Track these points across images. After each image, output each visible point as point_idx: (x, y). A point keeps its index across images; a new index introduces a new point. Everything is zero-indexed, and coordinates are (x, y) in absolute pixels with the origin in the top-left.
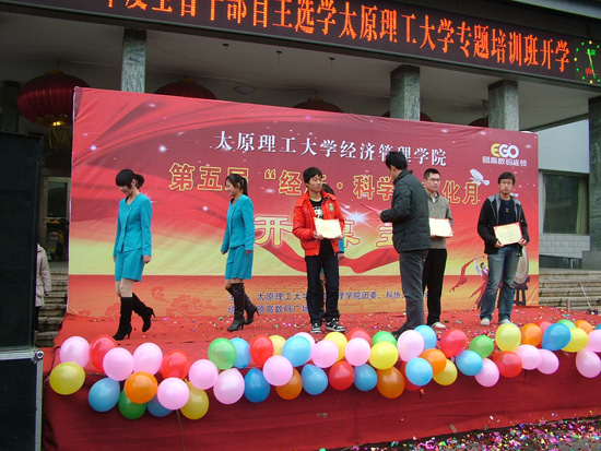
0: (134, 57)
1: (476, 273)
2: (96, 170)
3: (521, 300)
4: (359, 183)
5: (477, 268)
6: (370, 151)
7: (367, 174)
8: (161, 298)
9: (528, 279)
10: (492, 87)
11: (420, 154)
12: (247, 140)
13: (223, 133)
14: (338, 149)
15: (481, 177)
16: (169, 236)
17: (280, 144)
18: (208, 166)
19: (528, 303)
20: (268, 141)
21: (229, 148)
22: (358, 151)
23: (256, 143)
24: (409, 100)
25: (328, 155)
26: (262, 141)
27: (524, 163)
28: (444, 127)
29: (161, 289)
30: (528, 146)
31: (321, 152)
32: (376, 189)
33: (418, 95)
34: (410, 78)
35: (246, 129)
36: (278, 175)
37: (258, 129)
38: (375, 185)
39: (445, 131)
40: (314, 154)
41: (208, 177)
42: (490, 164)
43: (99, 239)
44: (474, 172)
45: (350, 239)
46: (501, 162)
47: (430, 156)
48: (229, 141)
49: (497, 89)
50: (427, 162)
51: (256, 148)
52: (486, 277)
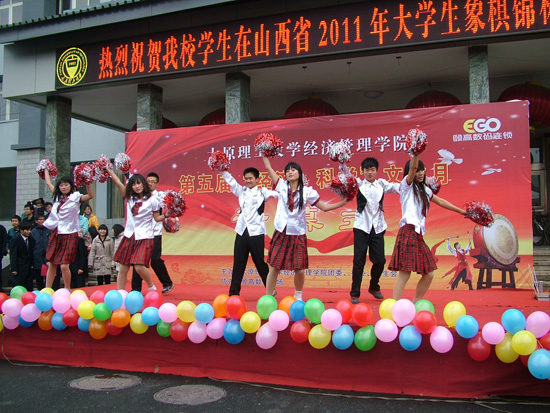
0: (232, 93)
1: (450, 254)
3: (508, 281)
4: (322, 176)
5: (450, 248)
6: (331, 146)
8: (177, 271)
9: (518, 260)
11: (381, 143)
12: (230, 152)
13: (213, 149)
14: (302, 149)
15: (452, 156)
18: (203, 175)
19: (518, 286)
20: (245, 150)
22: (320, 148)
23: (236, 154)
27: (508, 135)
28: (407, 113)
30: (514, 116)
31: (287, 153)
33: (486, 73)
34: (475, 58)
37: (237, 142)
39: (407, 116)
40: (281, 155)
41: (204, 183)
42: (463, 142)
44: (442, 152)
45: (314, 224)
46: (476, 137)
47: (391, 143)
50: (389, 149)
51: (236, 157)
52: (461, 257)
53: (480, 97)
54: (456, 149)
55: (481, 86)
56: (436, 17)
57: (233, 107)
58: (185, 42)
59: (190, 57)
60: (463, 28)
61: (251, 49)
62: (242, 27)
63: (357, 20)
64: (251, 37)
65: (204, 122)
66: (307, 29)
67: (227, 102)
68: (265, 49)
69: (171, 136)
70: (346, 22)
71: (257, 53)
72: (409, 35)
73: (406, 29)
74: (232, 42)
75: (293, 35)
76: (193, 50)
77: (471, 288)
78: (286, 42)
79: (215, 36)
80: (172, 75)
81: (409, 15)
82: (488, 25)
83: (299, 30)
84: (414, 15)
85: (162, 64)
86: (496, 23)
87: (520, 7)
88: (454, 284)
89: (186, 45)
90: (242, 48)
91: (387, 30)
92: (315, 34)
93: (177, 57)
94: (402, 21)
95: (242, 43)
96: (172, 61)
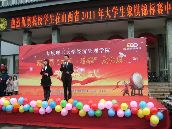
0: (54, 34)
1: (122, 85)
2: (23, 63)
3: (140, 93)
4: (82, 60)
5: (122, 83)
6: (85, 51)
7: (85, 58)
8: (35, 91)
9: (143, 87)
11: (101, 50)
12: (53, 52)
13: (48, 51)
14: (76, 52)
15: (123, 54)
16: (37, 76)
17: (61, 52)
19: (143, 95)
20: (58, 52)
21: (49, 55)
22: (82, 52)
23: (55, 53)
27: (140, 48)
29: (36, 89)
30: (142, 42)
31: (71, 53)
32: (87, 61)
35: (53, 50)
36: (61, 60)
38: (87, 60)
39: (109, 42)
42: (126, 50)
43: (23, 78)
44: (120, 53)
45: (80, 76)
46: (130, 49)
47: (104, 50)
48: (49, 53)
50: (103, 52)
51: (55, 54)
52: (126, 86)
53: (131, 36)
54: (124, 52)
55: (132, 33)
56: (118, 12)
57: (55, 38)
58: (39, 17)
59: (41, 22)
60: (126, 15)
61: (60, 20)
62: (58, 13)
63: (94, 12)
64: (60, 16)
65: (45, 43)
66: (78, 14)
67: (53, 37)
68: (65, 20)
69: (34, 47)
70: (90, 12)
71: (62, 21)
72: (110, 17)
73: (109, 15)
74: (54, 18)
75: (73, 16)
76: (42, 20)
77: (129, 96)
78: (72, 18)
79: (49, 16)
80: (35, 28)
81: (110, 11)
82: (134, 15)
83: (75, 14)
85: (31, 24)
86: (136, 14)
87: (143, 9)
88: (124, 94)
89: (40, 18)
91: (103, 15)
92: (81, 16)
93: (37, 22)
94: (108, 13)
95: (57, 18)
96: (35, 23)
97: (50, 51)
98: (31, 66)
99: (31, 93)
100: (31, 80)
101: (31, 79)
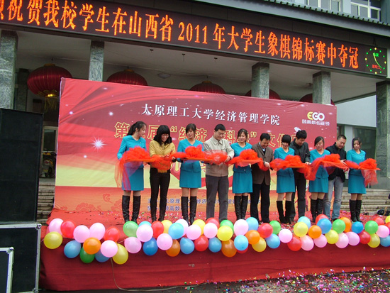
0: (97, 57)
2: (72, 125)
4: (227, 135)
6: (233, 116)
7: (231, 130)
8: (108, 200)
10: (315, 76)
11: (264, 118)
12: (161, 109)
13: (146, 105)
14: (214, 115)
17: (180, 111)
20: (173, 110)
21: (150, 114)
22: (226, 116)
23: (166, 111)
24: (263, 83)
25: (208, 118)
26: (169, 110)
27: (328, 124)
28: (279, 102)
29: (109, 195)
31: (204, 116)
33: (268, 80)
34: (263, 70)
35: (160, 102)
36: (178, 130)
37: (167, 103)
39: (279, 104)
40: (200, 117)
42: (307, 124)
43: (74, 166)
44: (297, 129)
46: (313, 123)
47: (270, 119)
48: (149, 110)
49: (318, 77)
50: (268, 123)
51: (166, 114)
56: (252, 40)
58: (66, 7)
59: (71, 21)
60: (267, 51)
61: (126, 27)
62: (119, 10)
63: (205, 28)
64: (126, 19)
66: (170, 25)
68: (137, 31)
70: (198, 27)
71: (130, 32)
72: (237, 47)
73: (235, 43)
74: (111, 19)
75: (159, 27)
76: (74, 15)
77: (307, 210)
78: (155, 30)
81: (237, 35)
82: (279, 53)
83: (164, 24)
84: (240, 35)
85: (42, 19)
86: (284, 53)
87: (295, 47)
89: (68, 10)
90: (118, 25)
91: (224, 40)
92: (176, 30)
93: (59, 17)
94: (233, 37)
95: (118, 21)
96: (53, 19)
97: (152, 104)
98: (99, 137)
99: (96, 206)
100: (97, 172)
101: (96, 169)
